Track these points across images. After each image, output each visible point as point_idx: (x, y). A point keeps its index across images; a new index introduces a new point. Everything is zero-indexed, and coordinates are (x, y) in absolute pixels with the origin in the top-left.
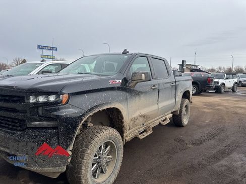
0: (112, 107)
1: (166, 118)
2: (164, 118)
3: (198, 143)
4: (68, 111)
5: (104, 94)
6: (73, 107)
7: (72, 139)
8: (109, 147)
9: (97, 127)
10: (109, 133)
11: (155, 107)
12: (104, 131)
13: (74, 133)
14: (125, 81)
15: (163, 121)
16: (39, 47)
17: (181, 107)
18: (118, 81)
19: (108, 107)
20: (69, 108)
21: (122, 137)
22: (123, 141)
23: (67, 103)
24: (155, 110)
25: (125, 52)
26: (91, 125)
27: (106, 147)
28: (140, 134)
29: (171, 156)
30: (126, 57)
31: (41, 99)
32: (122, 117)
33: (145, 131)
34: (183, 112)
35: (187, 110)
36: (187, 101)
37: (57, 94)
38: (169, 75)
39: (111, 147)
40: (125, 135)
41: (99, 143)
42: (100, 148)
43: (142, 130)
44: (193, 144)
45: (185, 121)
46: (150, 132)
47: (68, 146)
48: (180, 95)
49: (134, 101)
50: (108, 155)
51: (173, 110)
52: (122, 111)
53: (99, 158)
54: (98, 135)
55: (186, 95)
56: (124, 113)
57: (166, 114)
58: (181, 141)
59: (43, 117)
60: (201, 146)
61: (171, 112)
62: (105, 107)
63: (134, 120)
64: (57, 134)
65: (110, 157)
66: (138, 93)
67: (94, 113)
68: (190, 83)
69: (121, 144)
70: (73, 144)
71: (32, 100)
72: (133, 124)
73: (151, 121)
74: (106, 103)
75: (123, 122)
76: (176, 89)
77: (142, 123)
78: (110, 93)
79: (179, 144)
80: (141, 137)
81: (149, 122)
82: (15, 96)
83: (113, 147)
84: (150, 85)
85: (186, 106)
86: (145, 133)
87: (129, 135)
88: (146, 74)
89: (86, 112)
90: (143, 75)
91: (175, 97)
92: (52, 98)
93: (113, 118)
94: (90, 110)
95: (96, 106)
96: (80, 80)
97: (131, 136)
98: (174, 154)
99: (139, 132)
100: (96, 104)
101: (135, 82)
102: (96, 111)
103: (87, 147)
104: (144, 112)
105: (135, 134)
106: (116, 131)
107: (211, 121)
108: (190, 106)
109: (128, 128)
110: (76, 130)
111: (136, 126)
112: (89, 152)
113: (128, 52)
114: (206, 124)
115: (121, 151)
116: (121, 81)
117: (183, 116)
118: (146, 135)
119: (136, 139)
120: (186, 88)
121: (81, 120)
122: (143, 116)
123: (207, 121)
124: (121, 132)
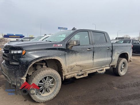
2: (102, 69)
7: (26, 72)
8: (52, 79)
10: (52, 72)
12: (46, 70)
13: (27, 69)
15: (100, 71)
16: (59, 28)
17: (118, 63)
18: (59, 45)
23: (25, 54)
25: (74, 29)
32: (61, 64)
33: (82, 75)
40: (64, 75)
43: (80, 73)
44: (118, 87)
46: (86, 76)
47: (24, 75)
48: (116, 56)
49: (71, 57)
52: (60, 61)
53: (44, 84)
54: (42, 72)
56: (63, 63)
59: (15, 60)
61: (108, 65)
62: (48, 58)
63: (71, 67)
65: (53, 85)
72: (71, 69)
74: (49, 56)
75: (62, 67)
76: (112, 51)
77: (80, 70)
78: (52, 51)
80: (77, 77)
84: (86, 48)
89: (35, 60)
90: (75, 42)
91: (112, 56)
93: (56, 65)
94: (37, 59)
95: (41, 57)
97: (70, 76)
99: (78, 74)
101: (71, 46)
102: (41, 60)
105: (74, 75)
109: (67, 71)
111: (75, 71)
113: (76, 29)
116: (62, 45)
118: (82, 77)
120: (124, 51)
121: (31, 63)
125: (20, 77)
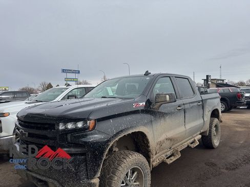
0: (137, 131)
1: (195, 140)
2: (193, 139)
3: (233, 167)
4: (95, 137)
5: (129, 118)
6: (100, 132)
7: (99, 166)
8: (136, 173)
9: (122, 152)
10: (135, 158)
11: (182, 129)
12: (130, 156)
13: (102, 159)
14: (149, 102)
15: (192, 143)
16: (63, 71)
17: (211, 127)
18: (141, 104)
19: (133, 131)
20: (96, 134)
21: (149, 162)
22: (150, 166)
23: (94, 128)
24: (182, 132)
25: (147, 74)
26: (117, 150)
27: (133, 173)
28: (167, 158)
29: (203, 182)
30: (148, 78)
31: (70, 126)
32: (147, 140)
33: (172, 155)
34: (213, 132)
35: (217, 130)
36: (216, 120)
37: (84, 120)
38: (194, 93)
39: (138, 173)
40: (151, 160)
41: (125, 169)
42: (127, 175)
43: (169, 153)
44: (227, 169)
45: (216, 142)
46: (178, 156)
47: (95, 172)
48: (208, 114)
49: (159, 124)
50: (135, 182)
51: (202, 131)
52: (147, 134)
53: (127, 185)
54: (125, 161)
55: (215, 114)
56: (150, 137)
57: (194, 135)
58: (213, 165)
59: (72, 143)
60: (237, 171)
61: (199, 133)
62: (130, 132)
63: (160, 144)
64: (85, 160)
65: (138, 183)
66: (163, 115)
67: (120, 138)
68: (218, 100)
69: (148, 170)
70: (100, 170)
71: (61, 127)
72: (159, 148)
73: (178, 144)
74: (132, 127)
75: (148, 147)
76: (203, 108)
77: (169, 146)
78: (134, 116)
79: (211, 169)
80: (169, 162)
81: (176, 145)
82: (46, 124)
83: (139, 173)
84: (175, 106)
85: (216, 126)
86: (172, 158)
87: (156, 160)
88: (170, 95)
89: (112, 137)
90: (168, 96)
91: (203, 117)
92: (80, 125)
93: (139, 143)
94: (116, 135)
95: (122, 131)
96: (104, 105)
97: (158, 161)
98: (206, 180)
99: (166, 156)
100: (121, 128)
101: (159, 104)
102: (122, 136)
103: (114, 173)
104: (170, 134)
105: (162, 158)
106: (143, 157)
107: (246, 142)
108: (220, 125)
109: (155, 153)
110: (103, 156)
111: (163, 150)
112: (116, 178)
113: (150, 73)
114: (240, 145)
115: (149, 178)
116: (144, 103)
117: (213, 137)
118: (173, 159)
119: (163, 164)
120: (215, 106)
121: (108, 145)
122: (170, 139)
123: (241, 142)
124: (148, 157)
125: (88, 178)
